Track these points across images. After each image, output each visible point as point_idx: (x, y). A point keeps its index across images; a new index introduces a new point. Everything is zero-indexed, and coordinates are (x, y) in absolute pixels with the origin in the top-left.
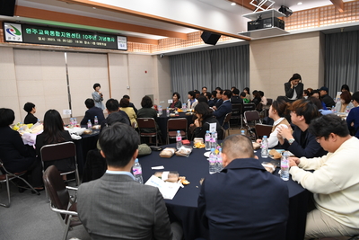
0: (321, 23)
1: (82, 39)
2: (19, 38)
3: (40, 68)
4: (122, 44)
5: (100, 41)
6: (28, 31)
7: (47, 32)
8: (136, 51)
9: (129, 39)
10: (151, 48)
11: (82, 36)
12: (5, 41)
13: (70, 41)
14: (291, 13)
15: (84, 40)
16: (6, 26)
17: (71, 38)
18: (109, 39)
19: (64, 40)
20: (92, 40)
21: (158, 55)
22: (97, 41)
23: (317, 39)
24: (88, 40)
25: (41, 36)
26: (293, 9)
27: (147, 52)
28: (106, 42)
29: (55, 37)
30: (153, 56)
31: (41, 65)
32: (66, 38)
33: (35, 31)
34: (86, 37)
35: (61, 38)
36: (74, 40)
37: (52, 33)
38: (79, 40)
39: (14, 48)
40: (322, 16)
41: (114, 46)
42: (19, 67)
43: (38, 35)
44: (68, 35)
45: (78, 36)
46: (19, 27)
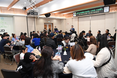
1: (90, 12)
2: (75, 15)
3: (83, 22)
4: (106, 10)
5: (97, 11)
6: (77, 13)
7: (81, 12)
11: (90, 11)
13: (87, 14)
18: (100, 9)
20: (94, 11)
22: (96, 11)
24: (92, 12)
25: (80, 14)
28: (99, 11)
29: (83, 13)
32: (86, 13)
34: (92, 11)
38: (89, 12)
43: (79, 14)
45: (89, 11)
46: (75, 13)
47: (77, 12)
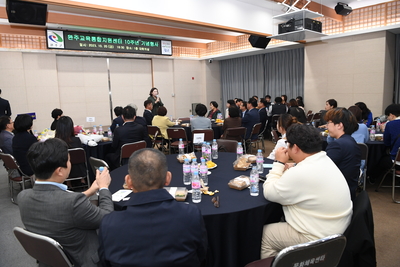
0: (389, 21)
1: (124, 44)
2: (61, 45)
4: (166, 48)
5: (143, 46)
6: (70, 37)
7: (88, 38)
8: (183, 56)
9: (174, 43)
10: (199, 53)
11: (123, 42)
12: (48, 48)
13: (111, 47)
14: (350, 11)
15: (125, 45)
16: (50, 33)
17: (112, 44)
18: (152, 43)
19: (105, 46)
20: (134, 45)
21: (207, 60)
22: (140, 46)
23: (382, 41)
24: (130, 45)
25: (82, 42)
26: (353, 6)
27: (195, 57)
28: (150, 47)
29: (97, 43)
30: (201, 61)
31: (83, 71)
32: (108, 44)
33: (76, 37)
34: (128, 42)
35: (103, 44)
36: (115, 45)
37: (94, 38)
38: (121, 45)
39: (57, 55)
40: (389, 13)
41: (158, 51)
42: (61, 74)
43: (79, 41)
44: (110, 40)
45: (120, 41)
46: (61, 34)
47: (66, 32)
